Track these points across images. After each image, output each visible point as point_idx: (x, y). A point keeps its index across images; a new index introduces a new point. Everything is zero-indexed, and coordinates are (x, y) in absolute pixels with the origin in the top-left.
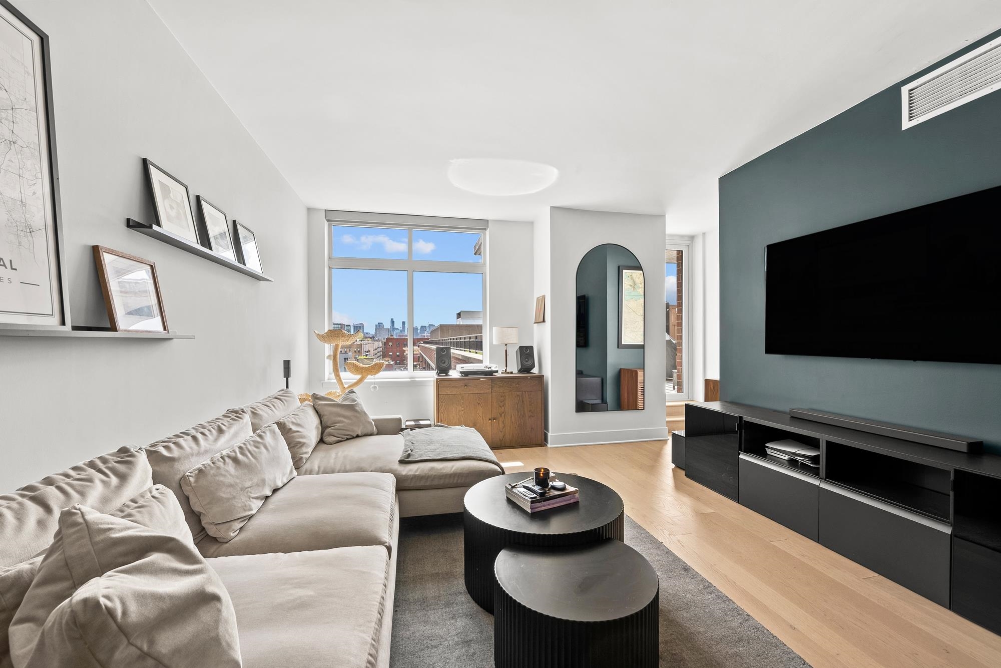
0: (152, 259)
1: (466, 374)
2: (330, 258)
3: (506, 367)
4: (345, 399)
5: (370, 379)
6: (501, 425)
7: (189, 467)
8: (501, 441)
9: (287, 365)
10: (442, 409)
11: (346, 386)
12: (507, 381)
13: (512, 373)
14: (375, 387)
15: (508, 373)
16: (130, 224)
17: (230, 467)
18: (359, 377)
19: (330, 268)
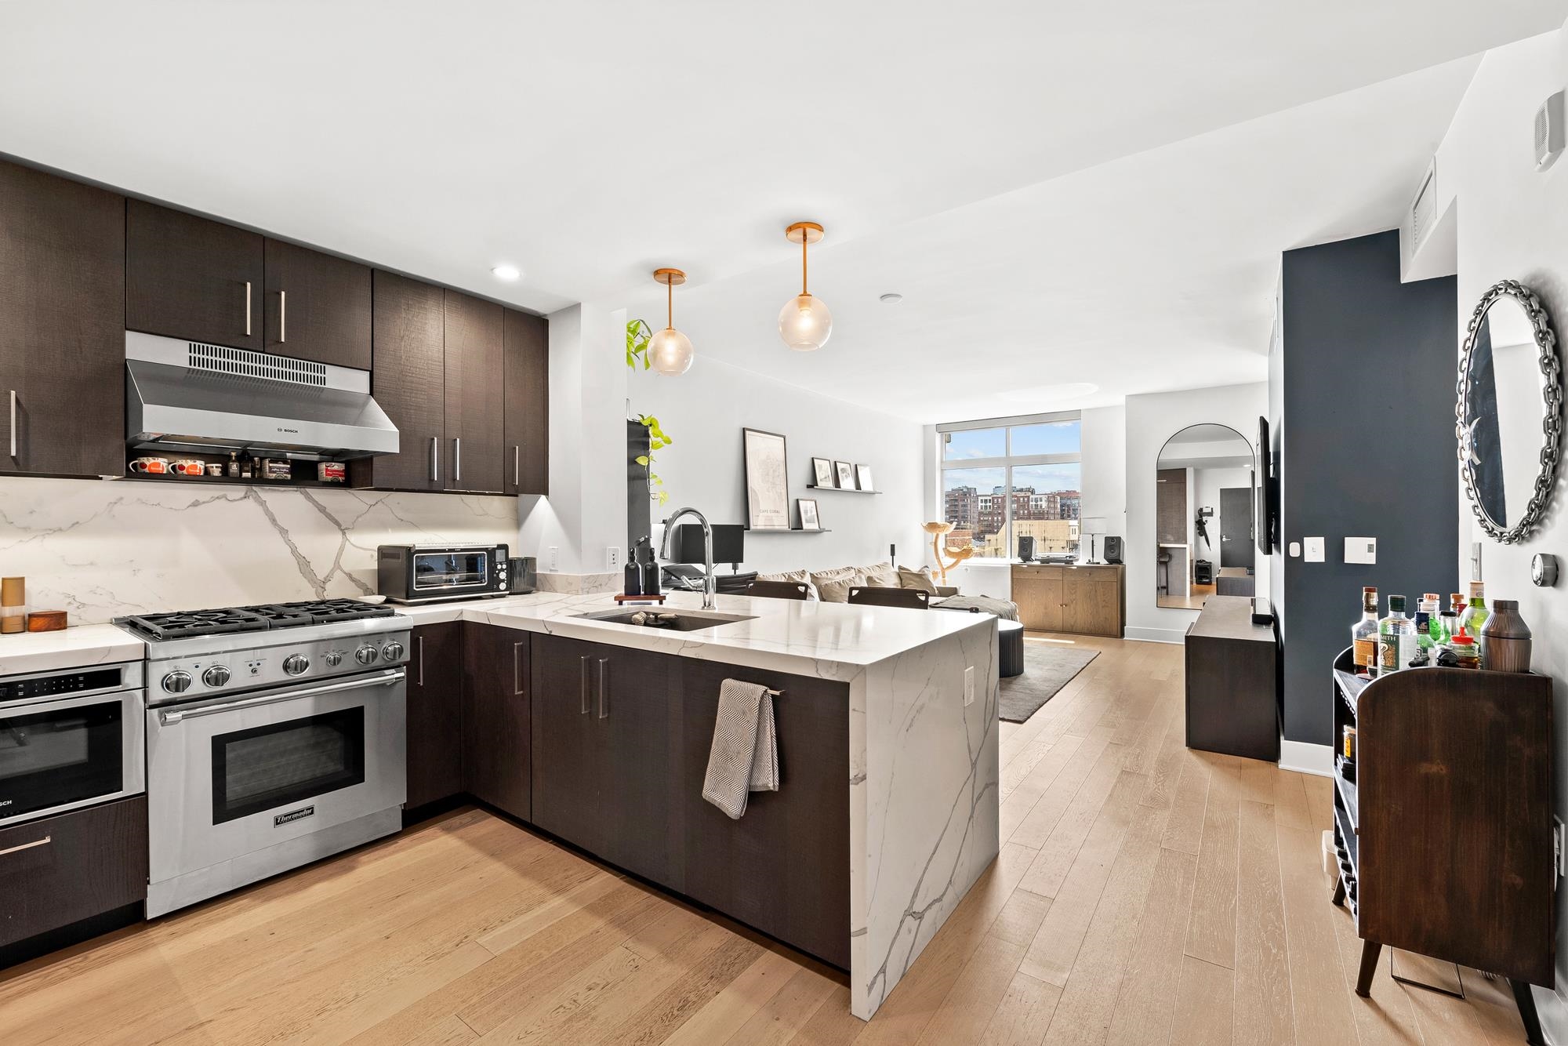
0: (815, 498)
1: (1044, 561)
2: (942, 462)
3: (1093, 557)
4: (920, 571)
5: (963, 562)
6: (1073, 612)
7: (824, 582)
8: (1072, 626)
9: (893, 547)
10: (1016, 591)
11: (945, 567)
12: (1092, 569)
13: (1099, 563)
14: (967, 569)
15: (1094, 563)
16: (809, 487)
17: (837, 586)
18: (954, 560)
19: (942, 470)
